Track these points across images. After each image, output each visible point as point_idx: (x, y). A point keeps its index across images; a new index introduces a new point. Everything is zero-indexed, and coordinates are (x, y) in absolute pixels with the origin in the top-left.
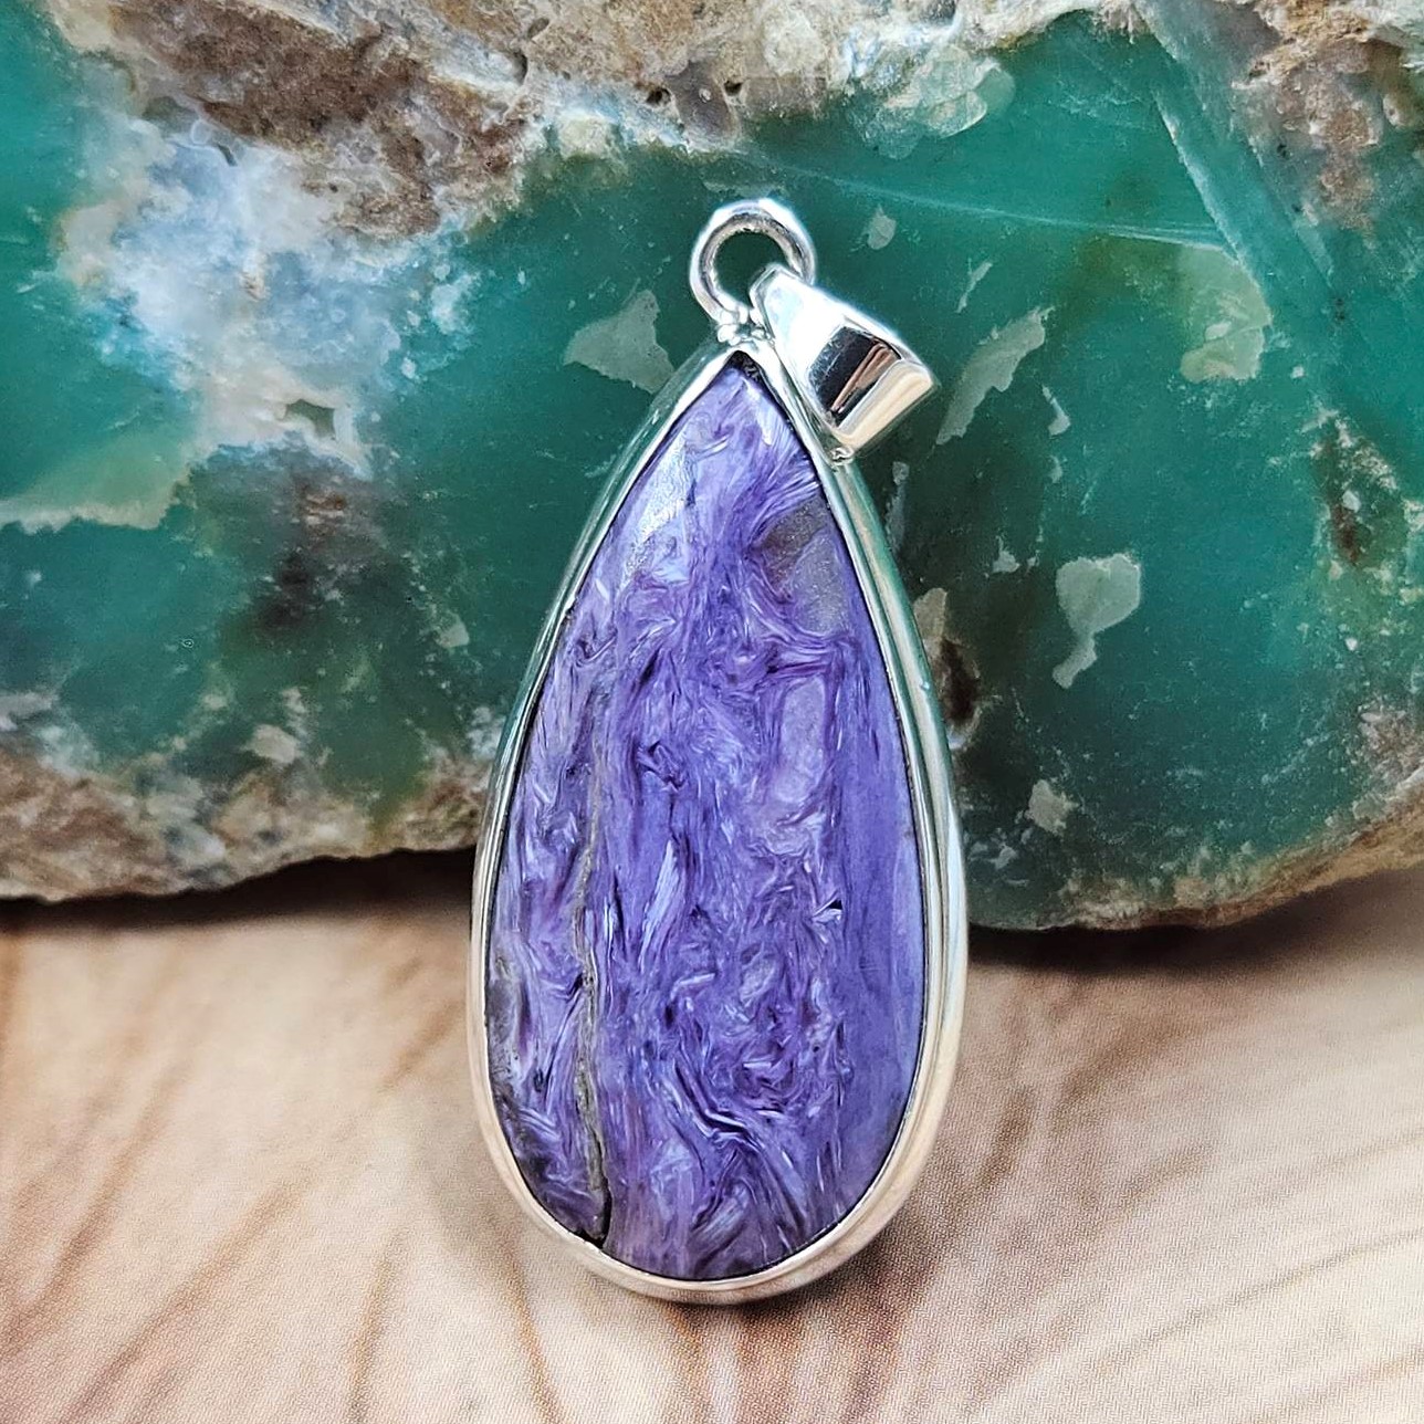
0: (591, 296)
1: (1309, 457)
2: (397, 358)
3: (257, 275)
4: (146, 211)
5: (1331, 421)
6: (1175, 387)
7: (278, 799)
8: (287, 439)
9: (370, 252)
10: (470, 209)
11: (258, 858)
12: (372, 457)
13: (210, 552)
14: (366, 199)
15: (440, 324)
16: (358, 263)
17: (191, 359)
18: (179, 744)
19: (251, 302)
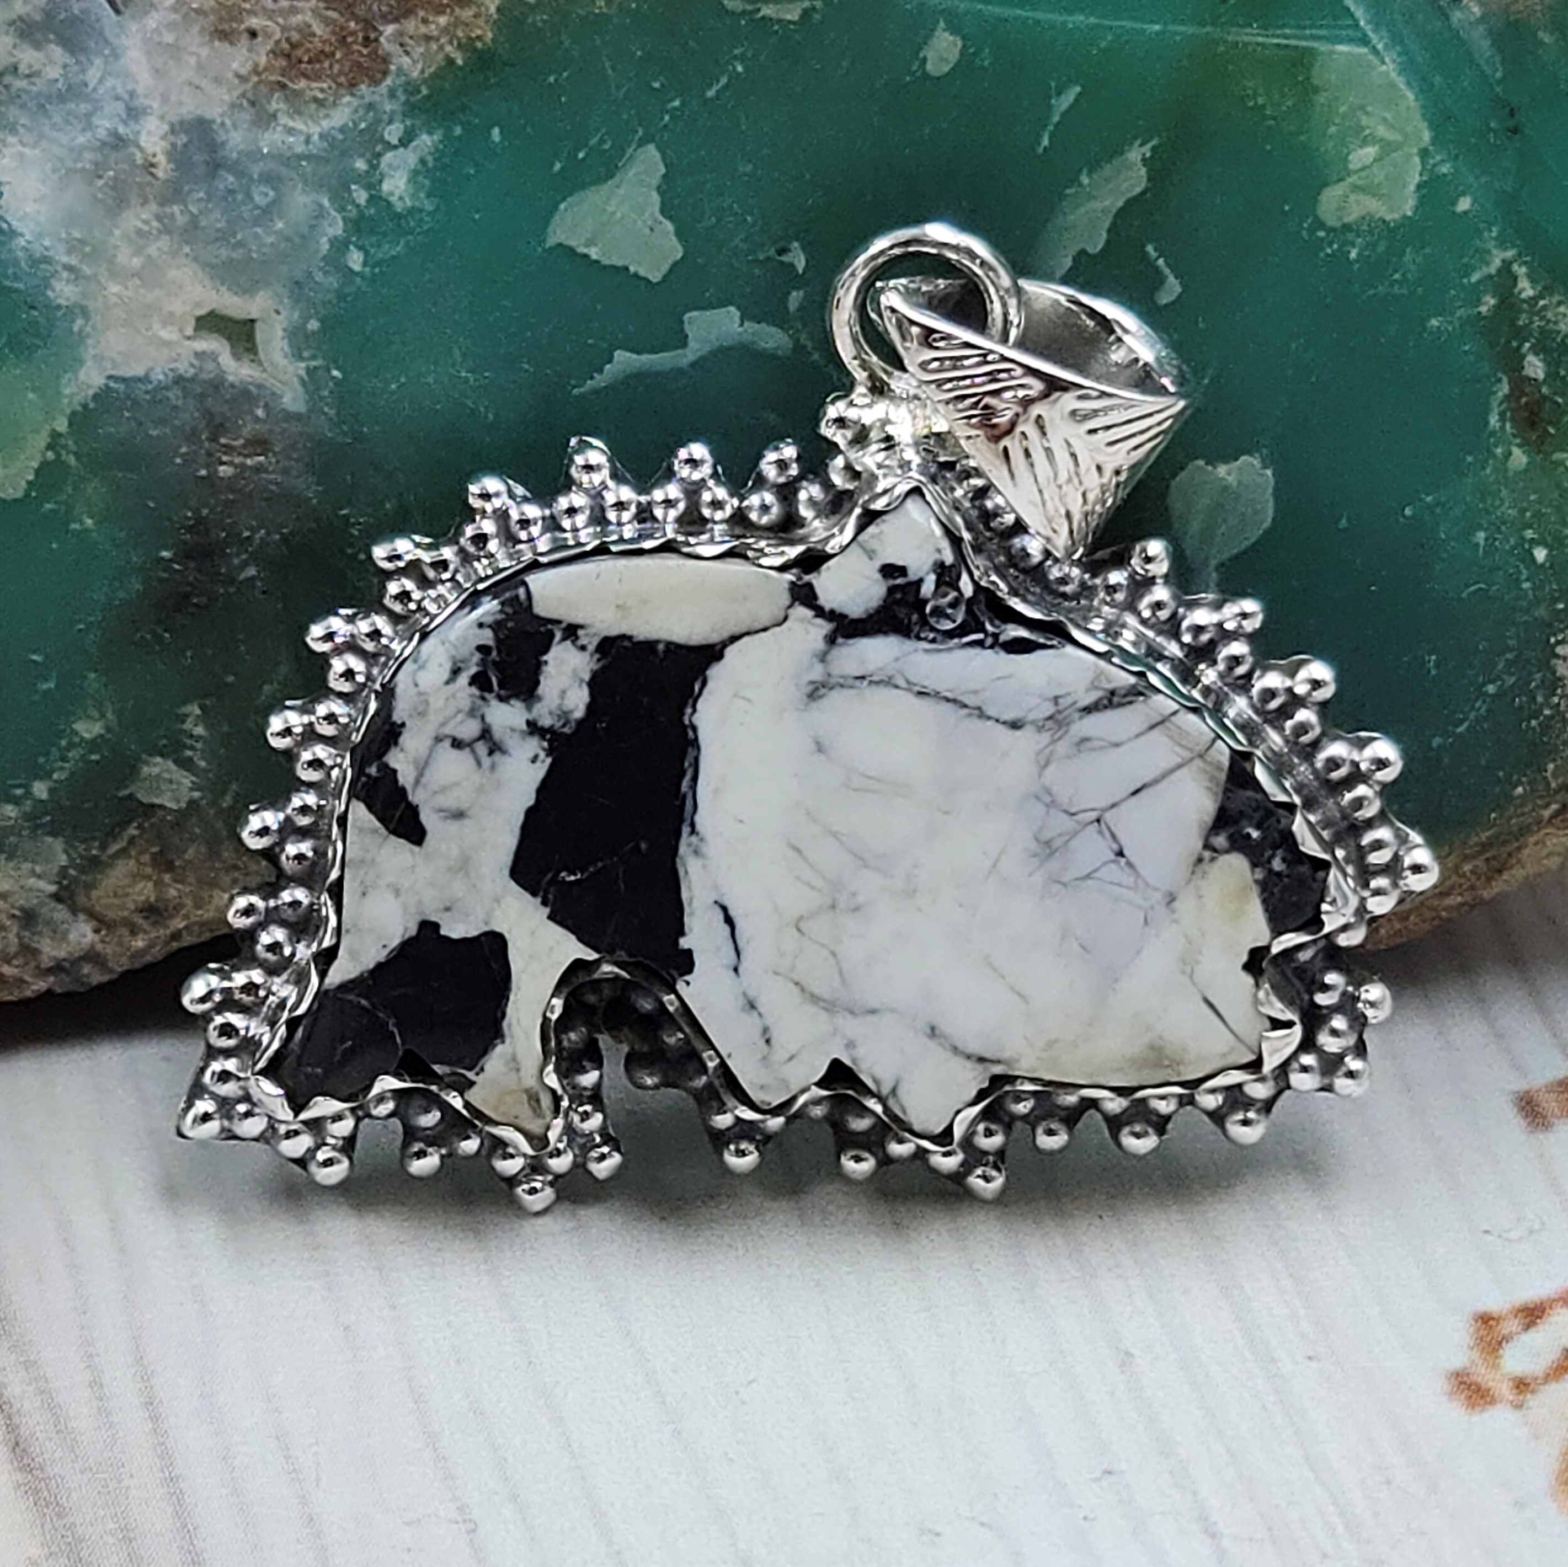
0: (581, 155)
1: (1479, 313)
2: (340, 246)
3: (158, 150)
4: (7, 79)
5: (1507, 264)
6: (1312, 231)
7: (164, 863)
8: (196, 362)
9: (300, 113)
10: (427, 50)
11: (139, 943)
12: (306, 378)
13: (89, 522)
14: (294, 46)
15: (393, 199)
16: (285, 126)
17: (73, 263)
18: (40, 790)
19: (149, 184)
